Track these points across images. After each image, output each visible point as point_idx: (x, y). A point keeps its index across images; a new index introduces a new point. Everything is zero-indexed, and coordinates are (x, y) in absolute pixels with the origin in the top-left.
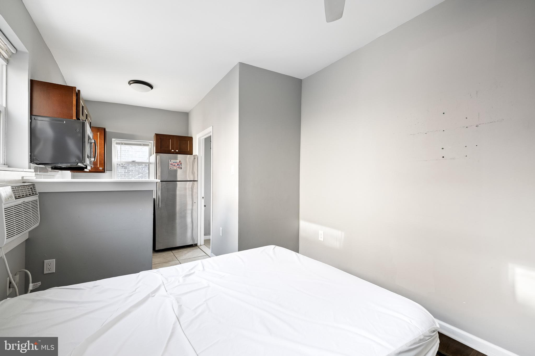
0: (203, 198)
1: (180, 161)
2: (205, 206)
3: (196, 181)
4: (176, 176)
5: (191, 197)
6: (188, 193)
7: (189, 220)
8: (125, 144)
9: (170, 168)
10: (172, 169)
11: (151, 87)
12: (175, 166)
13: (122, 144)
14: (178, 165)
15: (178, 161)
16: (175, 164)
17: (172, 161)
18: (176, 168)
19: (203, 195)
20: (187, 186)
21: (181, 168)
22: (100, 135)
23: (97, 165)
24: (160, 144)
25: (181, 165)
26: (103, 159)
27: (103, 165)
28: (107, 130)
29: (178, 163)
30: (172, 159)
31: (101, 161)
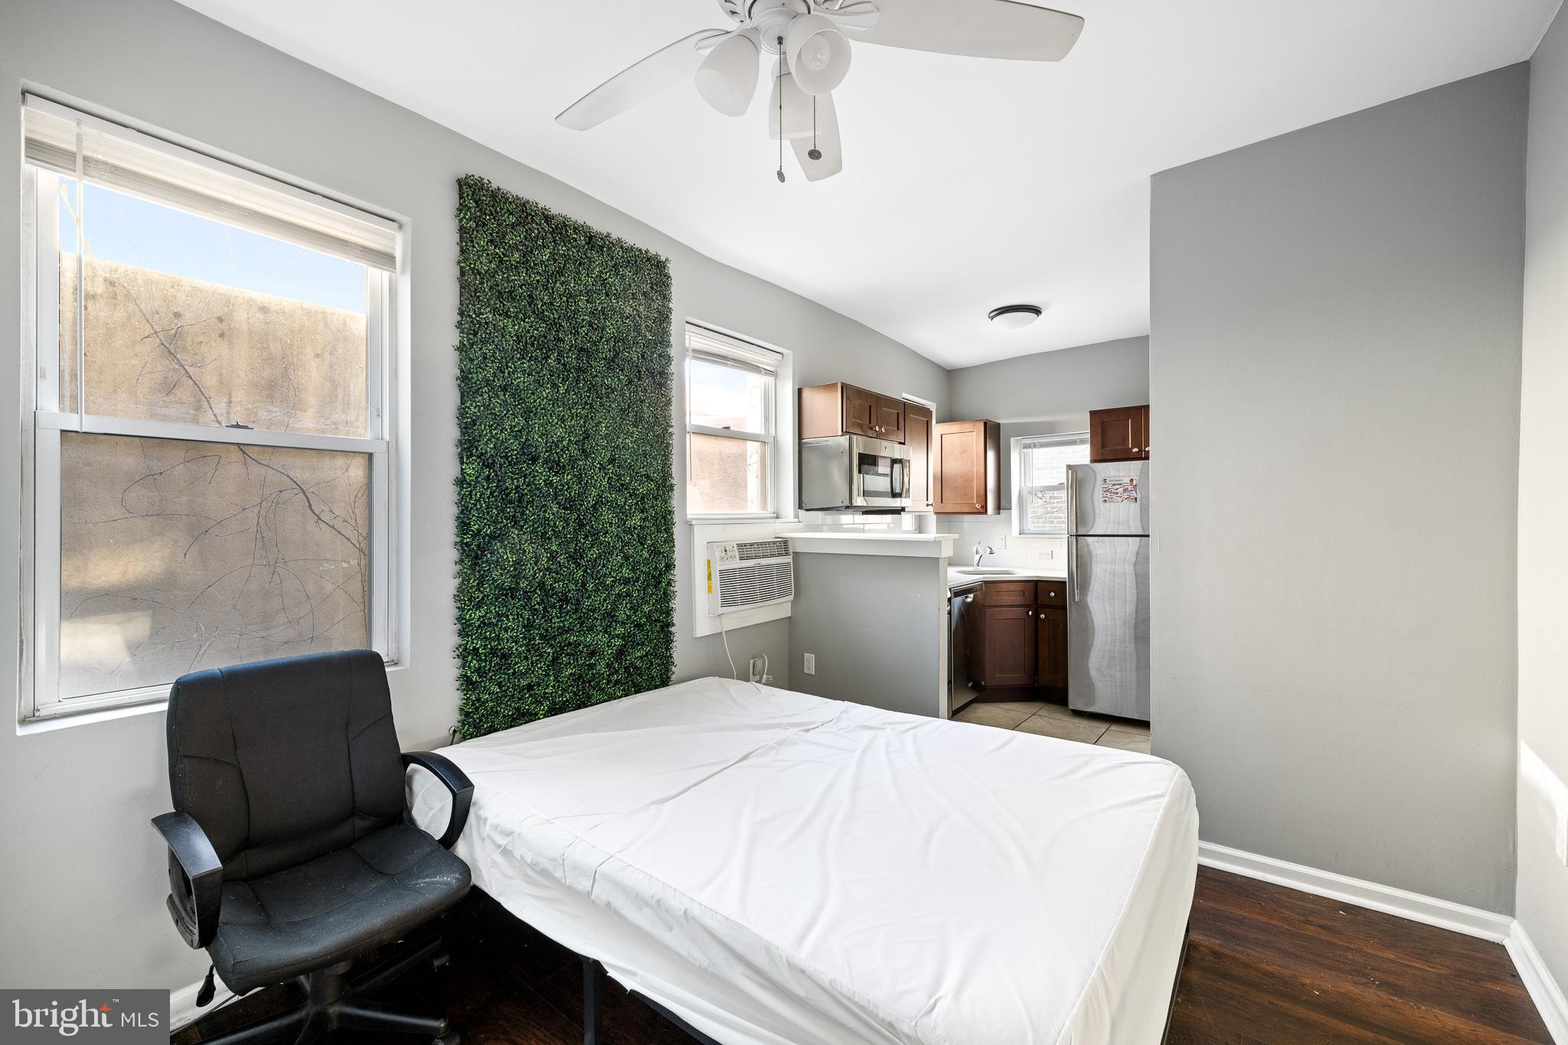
1: (1132, 480)
8: (1042, 445)
11: (1037, 311)
12: (1117, 493)
13: (1035, 446)
14: (1125, 490)
15: (1126, 480)
16: (1117, 489)
17: (1108, 482)
21: (1136, 498)
22: (977, 435)
23: (972, 498)
24: (1100, 438)
25: (1134, 492)
26: (983, 486)
27: (983, 498)
28: (1003, 424)
29: (1125, 487)
30: (1108, 477)
31: (979, 489)
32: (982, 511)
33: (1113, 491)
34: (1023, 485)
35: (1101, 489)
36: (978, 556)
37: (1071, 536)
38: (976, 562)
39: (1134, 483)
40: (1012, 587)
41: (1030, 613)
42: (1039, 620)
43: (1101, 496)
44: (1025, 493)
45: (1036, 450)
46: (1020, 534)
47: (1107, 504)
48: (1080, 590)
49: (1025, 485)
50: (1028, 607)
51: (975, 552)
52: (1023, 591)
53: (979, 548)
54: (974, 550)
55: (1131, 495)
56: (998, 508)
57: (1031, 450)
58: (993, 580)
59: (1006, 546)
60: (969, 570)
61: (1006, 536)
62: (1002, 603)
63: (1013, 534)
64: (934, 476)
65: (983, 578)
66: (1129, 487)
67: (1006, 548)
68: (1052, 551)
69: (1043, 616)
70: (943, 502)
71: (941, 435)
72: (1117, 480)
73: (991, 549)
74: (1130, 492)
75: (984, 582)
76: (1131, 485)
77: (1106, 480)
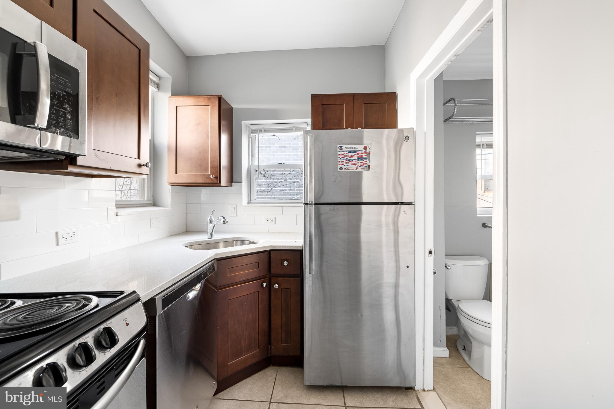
0: (430, 252)
1: (365, 148)
2: (435, 273)
3: (411, 203)
4: (357, 187)
5: (392, 249)
6: (387, 237)
7: (389, 315)
9: (339, 166)
10: (344, 170)
12: (352, 160)
13: (261, 131)
14: (359, 158)
15: (360, 148)
16: (352, 156)
17: (344, 149)
18: (354, 167)
19: (430, 245)
20: (383, 219)
21: (369, 166)
22: (212, 109)
23: (207, 169)
24: (321, 118)
25: (367, 160)
26: (217, 157)
27: (217, 169)
28: (234, 106)
29: (359, 154)
30: (344, 144)
31: (213, 161)
32: (215, 181)
33: (349, 158)
36: (211, 225)
37: (311, 204)
38: (209, 231)
40: (246, 260)
41: (265, 285)
42: (272, 290)
44: (252, 171)
45: (262, 135)
46: (248, 204)
49: (252, 164)
50: (261, 278)
51: (209, 221)
52: (257, 263)
53: (212, 218)
54: (209, 219)
55: (365, 163)
56: (231, 181)
57: (258, 134)
58: (226, 256)
59: (237, 214)
60: (202, 241)
61: (237, 205)
62: (237, 280)
63: (242, 204)
64: (169, 148)
65: (216, 255)
66: (363, 155)
67: (237, 216)
68: (275, 218)
69: (276, 286)
70: (178, 173)
71: (176, 107)
72: (352, 148)
73: (224, 218)
74: (363, 160)
75: (216, 260)
76: (365, 152)
77: (342, 147)
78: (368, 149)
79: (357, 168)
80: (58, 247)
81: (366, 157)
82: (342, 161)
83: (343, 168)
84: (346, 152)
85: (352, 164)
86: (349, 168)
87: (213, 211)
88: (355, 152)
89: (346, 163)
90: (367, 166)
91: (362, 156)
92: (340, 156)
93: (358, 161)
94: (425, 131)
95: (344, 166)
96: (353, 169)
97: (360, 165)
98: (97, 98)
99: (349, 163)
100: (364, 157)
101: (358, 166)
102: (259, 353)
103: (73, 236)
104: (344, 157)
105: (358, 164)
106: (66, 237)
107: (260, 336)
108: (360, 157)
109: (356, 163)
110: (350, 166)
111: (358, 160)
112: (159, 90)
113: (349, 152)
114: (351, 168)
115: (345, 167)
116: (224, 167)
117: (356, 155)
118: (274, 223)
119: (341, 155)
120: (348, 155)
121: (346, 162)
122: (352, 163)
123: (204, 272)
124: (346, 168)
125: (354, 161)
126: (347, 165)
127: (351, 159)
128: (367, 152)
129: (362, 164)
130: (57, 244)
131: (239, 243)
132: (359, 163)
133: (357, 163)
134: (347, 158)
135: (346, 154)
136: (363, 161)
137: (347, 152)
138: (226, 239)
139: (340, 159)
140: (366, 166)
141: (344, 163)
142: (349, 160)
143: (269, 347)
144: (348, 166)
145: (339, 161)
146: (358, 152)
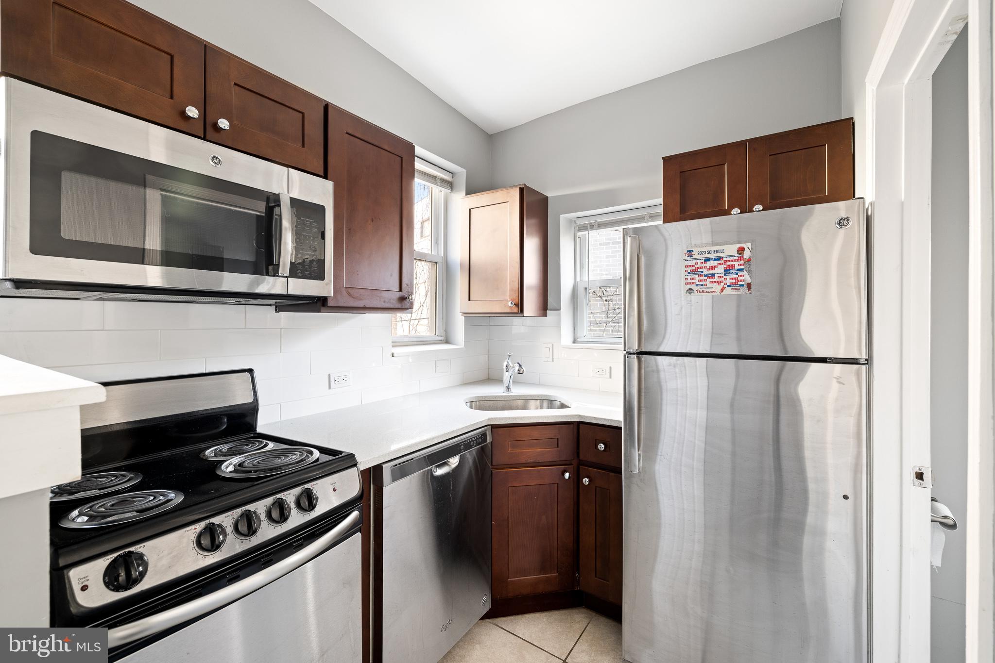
0: (920, 476)
3: (859, 361)
8: (601, 226)
10: (695, 294)
12: (713, 276)
13: (592, 227)
14: (728, 270)
16: (712, 268)
17: (696, 256)
18: (717, 288)
19: (919, 460)
22: (511, 208)
23: (503, 294)
24: (678, 197)
25: (745, 273)
26: (518, 277)
27: (518, 293)
28: (549, 194)
29: (728, 263)
30: (696, 246)
31: (513, 281)
32: (515, 311)
33: (705, 272)
34: (578, 279)
35: (684, 269)
36: (508, 375)
37: (630, 353)
38: (505, 381)
39: (747, 254)
40: (536, 433)
41: (567, 475)
42: (580, 486)
43: (683, 281)
44: (581, 291)
45: (593, 234)
46: (574, 342)
47: (694, 297)
48: (644, 452)
49: (581, 280)
50: (564, 465)
51: (505, 368)
52: (556, 439)
53: (510, 363)
54: (505, 365)
55: (740, 278)
56: (544, 308)
57: (587, 232)
58: (504, 423)
59: (553, 359)
60: (494, 396)
61: (553, 345)
62: (523, 460)
63: (560, 343)
64: (461, 265)
65: (489, 419)
66: (736, 263)
67: (553, 361)
68: (610, 368)
69: (586, 481)
70: (471, 299)
71: (470, 210)
72: (713, 252)
73: (520, 366)
74: (737, 274)
75: (490, 426)
76: (741, 258)
77: (693, 251)
78: (746, 251)
79: (722, 290)
80: (330, 390)
81: (742, 267)
82: (693, 277)
83: (693, 291)
84: (699, 262)
85: (712, 282)
86: (706, 290)
87: (509, 354)
88: (719, 259)
89: (701, 280)
90: (745, 286)
91: (733, 266)
92: (687, 269)
93: (725, 277)
94: (903, 200)
95: (697, 285)
96: (715, 291)
97: (728, 284)
98: (350, 229)
99: (705, 280)
100: (737, 267)
101: (726, 286)
102: (558, 580)
103: (345, 379)
104: (696, 271)
105: (725, 282)
106: (337, 380)
107: (559, 552)
108: (729, 267)
109: (721, 279)
110: (709, 285)
111: (725, 275)
112: (452, 190)
113: (706, 260)
114: (709, 290)
115: (698, 288)
116: (529, 288)
117: (720, 264)
118: (609, 377)
119: (690, 266)
120: (703, 265)
121: (701, 278)
122: (712, 280)
123: (465, 441)
124: (701, 290)
125: (716, 276)
126: (702, 285)
127: (711, 272)
128: (744, 258)
129: (734, 281)
130: (330, 388)
131: (545, 404)
132: (728, 279)
133: (723, 279)
134: (702, 272)
135: (699, 263)
136: (737, 276)
137: (703, 261)
138: (528, 395)
139: (689, 273)
140: (742, 285)
141: (696, 281)
142: (706, 275)
143: (577, 575)
144: (704, 287)
145: (687, 277)
146: (725, 259)
